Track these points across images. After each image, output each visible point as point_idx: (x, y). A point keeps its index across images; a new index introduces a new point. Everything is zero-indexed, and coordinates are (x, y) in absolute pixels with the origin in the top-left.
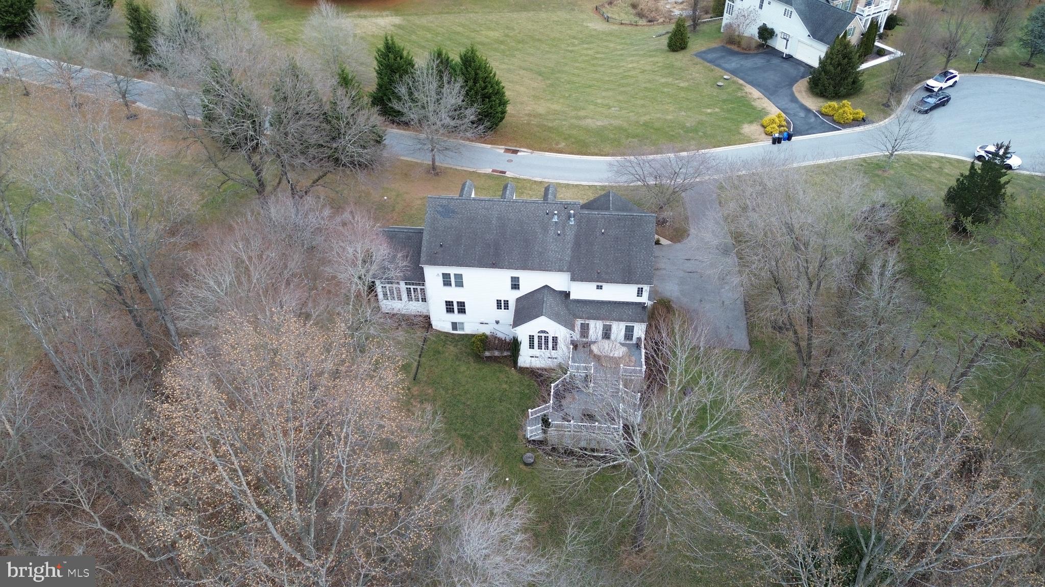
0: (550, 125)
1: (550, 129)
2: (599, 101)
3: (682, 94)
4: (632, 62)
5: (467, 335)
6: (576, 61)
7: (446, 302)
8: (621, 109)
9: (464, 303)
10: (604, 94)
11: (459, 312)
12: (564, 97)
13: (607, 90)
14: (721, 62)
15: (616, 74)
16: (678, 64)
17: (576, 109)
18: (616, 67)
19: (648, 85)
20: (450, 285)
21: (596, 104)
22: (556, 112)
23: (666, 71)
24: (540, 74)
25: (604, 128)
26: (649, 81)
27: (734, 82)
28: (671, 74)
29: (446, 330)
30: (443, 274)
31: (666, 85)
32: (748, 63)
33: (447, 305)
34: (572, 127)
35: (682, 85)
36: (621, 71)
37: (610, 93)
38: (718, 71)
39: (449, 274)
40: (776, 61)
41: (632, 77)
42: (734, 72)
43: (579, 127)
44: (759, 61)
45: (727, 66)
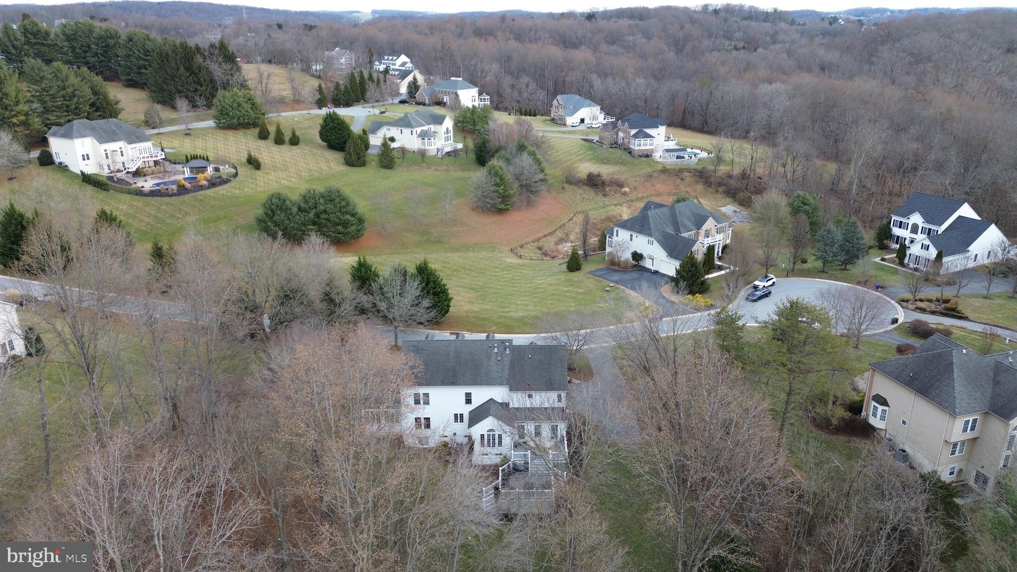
0: (484, 316)
1: (484, 319)
2: (519, 303)
3: (580, 296)
4: (541, 280)
5: (430, 448)
6: (500, 281)
7: (416, 419)
8: (535, 306)
9: (429, 418)
10: (522, 298)
11: (425, 427)
12: (492, 301)
13: (525, 296)
14: (607, 276)
15: (530, 287)
16: (576, 279)
17: (502, 307)
18: (529, 283)
19: (554, 292)
20: (420, 403)
21: (517, 304)
22: (486, 310)
23: (568, 283)
24: (473, 289)
25: (524, 317)
26: (555, 290)
27: (618, 288)
28: (571, 285)
30: (414, 394)
31: (569, 291)
32: (627, 276)
33: (416, 422)
34: (500, 317)
35: (580, 291)
36: (533, 285)
37: (527, 298)
38: (605, 282)
39: (419, 394)
40: (647, 274)
41: (542, 288)
42: (616, 282)
43: (506, 317)
44: (635, 275)
45: (611, 278)
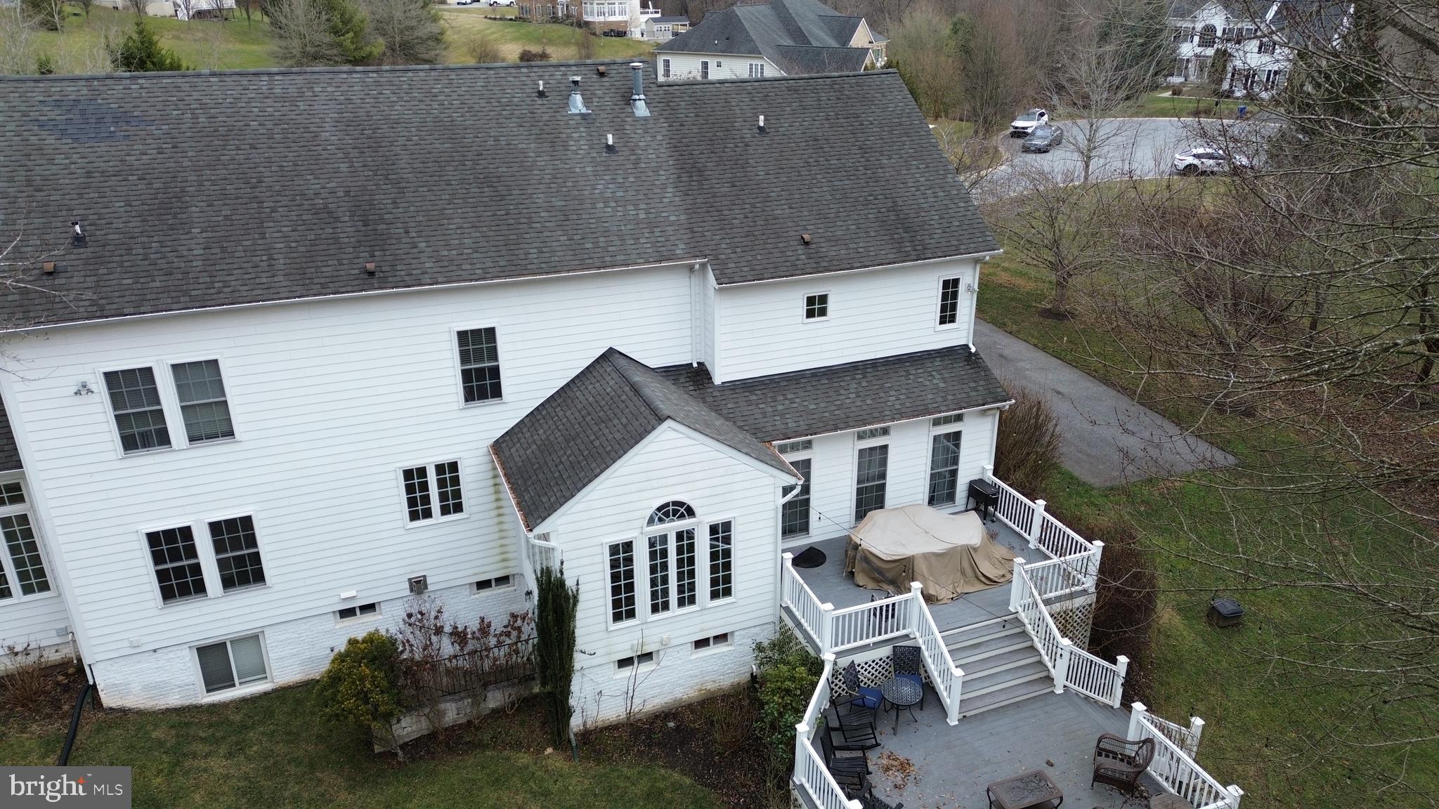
5: (282, 694)
7: (153, 538)
9: (247, 522)
11: (228, 583)
20: (163, 438)
29: (174, 700)
30: (111, 377)
33: (158, 558)
39: (147, 374)
